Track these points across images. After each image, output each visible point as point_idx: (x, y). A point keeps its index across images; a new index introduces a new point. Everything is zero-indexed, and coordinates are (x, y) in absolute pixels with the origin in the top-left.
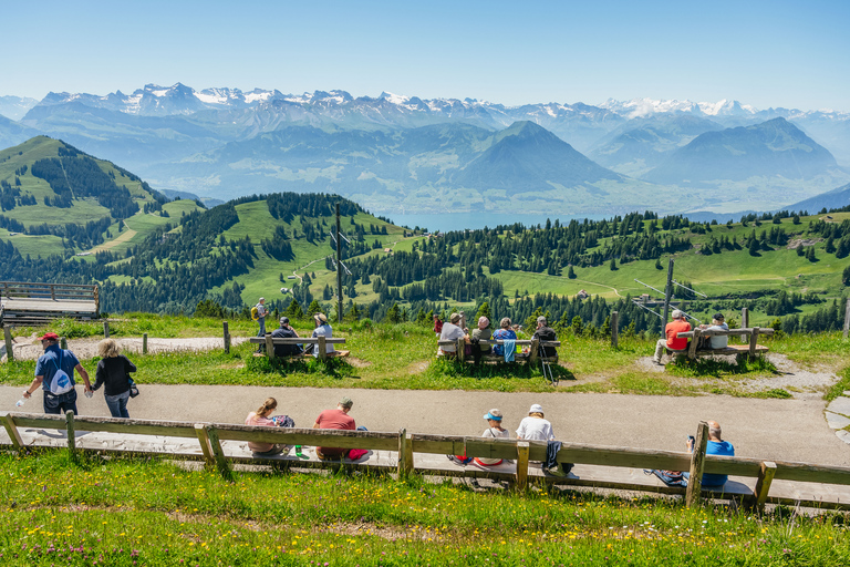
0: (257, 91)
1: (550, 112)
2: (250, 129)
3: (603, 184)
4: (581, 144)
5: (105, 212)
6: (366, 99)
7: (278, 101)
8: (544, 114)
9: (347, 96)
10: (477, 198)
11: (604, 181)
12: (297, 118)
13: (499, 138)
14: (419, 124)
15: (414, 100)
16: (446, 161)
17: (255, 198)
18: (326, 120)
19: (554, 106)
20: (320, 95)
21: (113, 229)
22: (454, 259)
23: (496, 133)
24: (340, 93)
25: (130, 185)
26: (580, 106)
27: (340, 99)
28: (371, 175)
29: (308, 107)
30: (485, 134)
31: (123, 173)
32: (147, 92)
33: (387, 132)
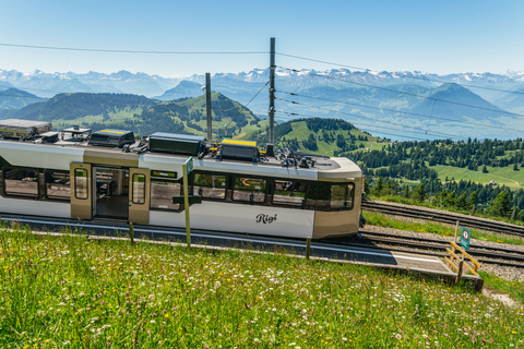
0: (303, 70)
1: (467, 78)
2: (298, 88)
3: (502, 119)
4: (487, 96)
5: (234, 124)
6: (358, 73)
7: (313, 74)
8: (463, 79)
9: (348, 71)
10: (418, 124)
11: (503, 117)
12: (322, 82)
13: (434, 92)
14: (386, 85)
15: (384, 73)
16: (401, 104)
17: (300, 120)
18: (336, 84)
19: (470, 75)
20: (334, 71)
21: (237, 131)
22: (407, 156)
23: (432, 89)
24: (344, 70)
25: (245, 112)
26: (488, 74)
27: (344, 73)
28: (358, 110)
29: (328, 77)
30: (426, 90)
31: (243, 107)
32: (255, 72)
33: (368, 88)
